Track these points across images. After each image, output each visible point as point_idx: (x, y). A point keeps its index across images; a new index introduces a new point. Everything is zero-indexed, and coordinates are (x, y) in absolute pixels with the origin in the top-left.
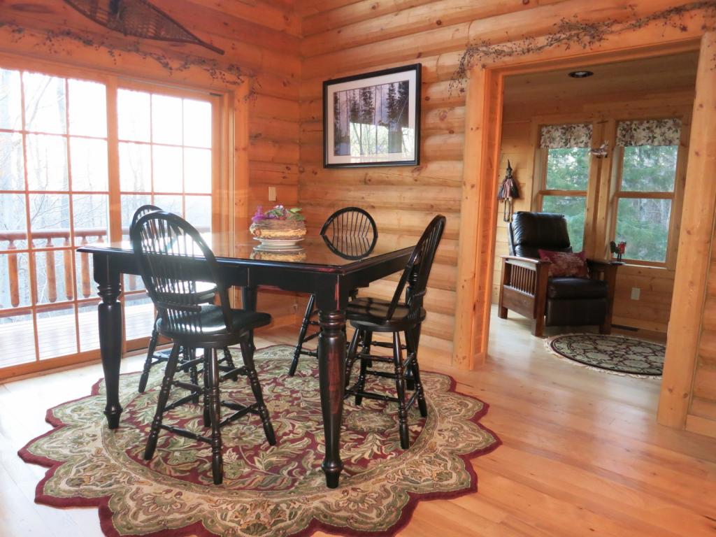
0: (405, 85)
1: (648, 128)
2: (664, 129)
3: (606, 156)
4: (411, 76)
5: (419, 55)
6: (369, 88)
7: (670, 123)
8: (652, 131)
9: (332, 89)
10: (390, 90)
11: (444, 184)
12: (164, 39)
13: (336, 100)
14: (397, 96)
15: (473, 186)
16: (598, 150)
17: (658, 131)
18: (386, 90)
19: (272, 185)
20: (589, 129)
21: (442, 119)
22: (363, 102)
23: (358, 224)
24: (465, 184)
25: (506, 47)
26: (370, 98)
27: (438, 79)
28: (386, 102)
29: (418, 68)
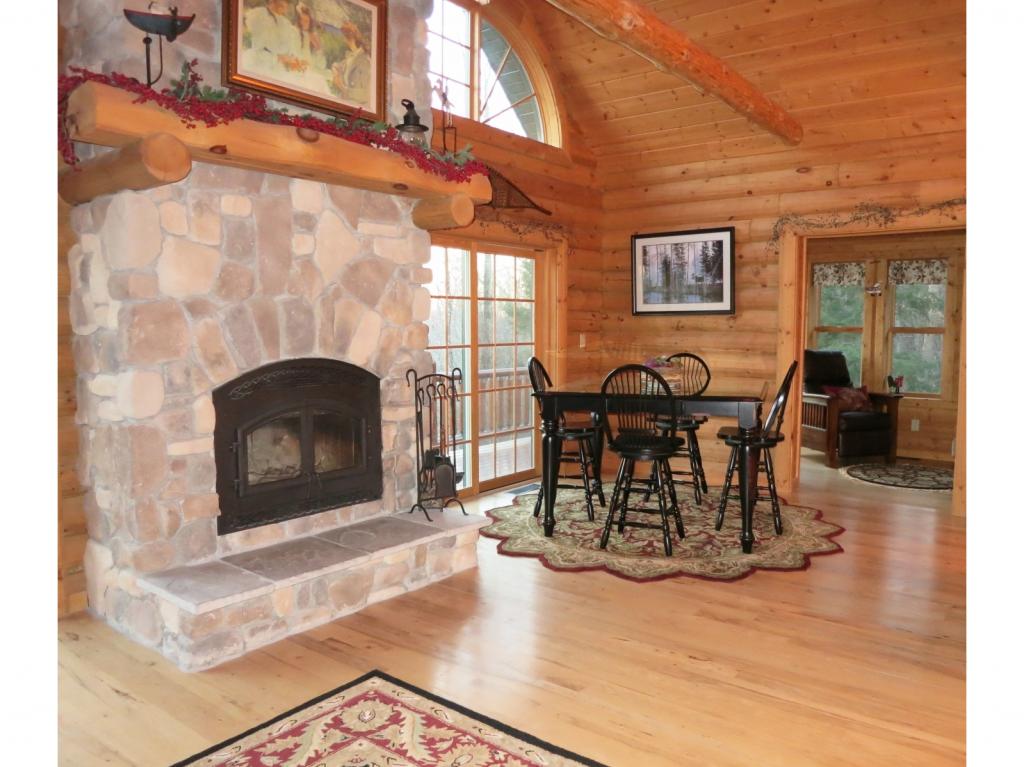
0: (719, 244)
1: (918, 268)
2: (933, 269)
3: (880, 295)
4: (725, 237)
5: (731, 218)
6: (682, 244)
7: (937, 264)
8: (922, 271)
9: (640, 243)
10: (703, 247)
11: (758, 331)
12: (513, 207)
13: (645, 252)
14: (711, 253)
15: (788, 333)
16: (873, 288)
17: (927, 271)
18: (699, 247)
19: (582, 332)
20: (861, 267)
21: (757, 273)
22: (674, 257)
23: (691, 368)
24: (780, 331)
25: (815, 219)
26: (682, 253)
27: (750, 240)
28: (700, 258)
29: (731, 230)
